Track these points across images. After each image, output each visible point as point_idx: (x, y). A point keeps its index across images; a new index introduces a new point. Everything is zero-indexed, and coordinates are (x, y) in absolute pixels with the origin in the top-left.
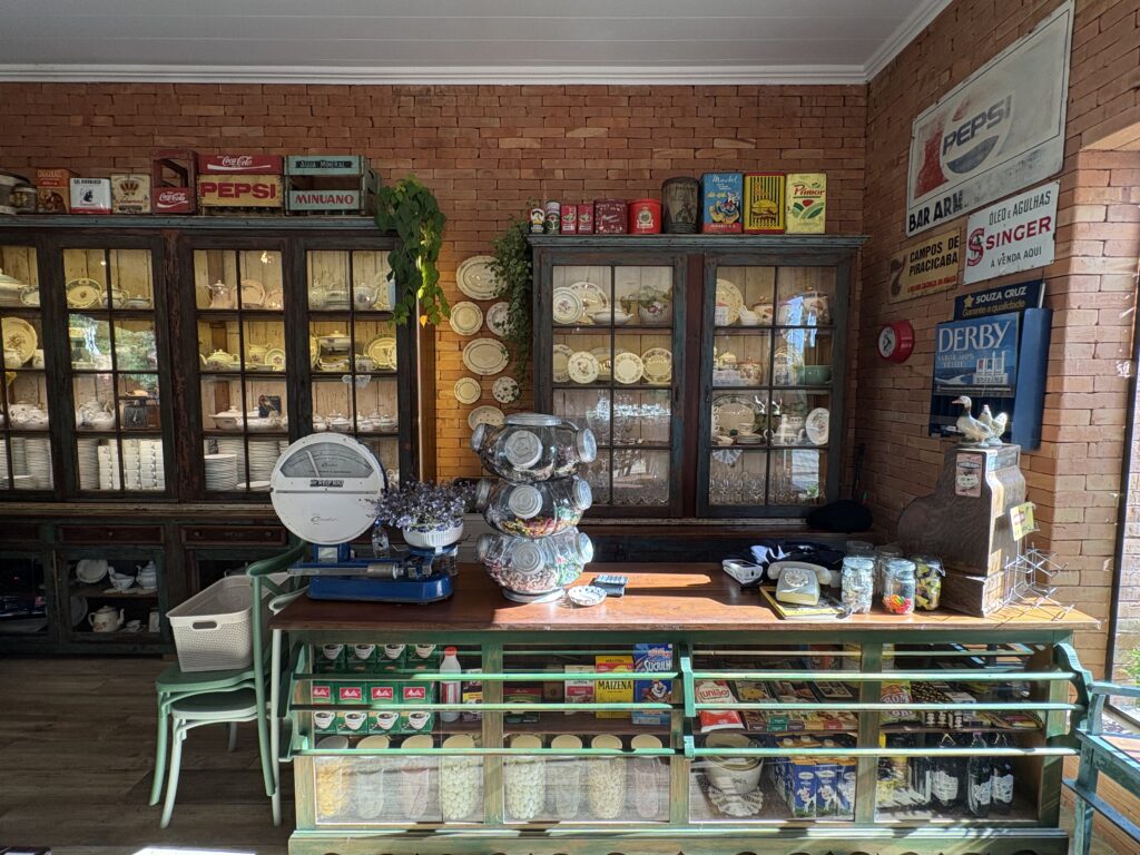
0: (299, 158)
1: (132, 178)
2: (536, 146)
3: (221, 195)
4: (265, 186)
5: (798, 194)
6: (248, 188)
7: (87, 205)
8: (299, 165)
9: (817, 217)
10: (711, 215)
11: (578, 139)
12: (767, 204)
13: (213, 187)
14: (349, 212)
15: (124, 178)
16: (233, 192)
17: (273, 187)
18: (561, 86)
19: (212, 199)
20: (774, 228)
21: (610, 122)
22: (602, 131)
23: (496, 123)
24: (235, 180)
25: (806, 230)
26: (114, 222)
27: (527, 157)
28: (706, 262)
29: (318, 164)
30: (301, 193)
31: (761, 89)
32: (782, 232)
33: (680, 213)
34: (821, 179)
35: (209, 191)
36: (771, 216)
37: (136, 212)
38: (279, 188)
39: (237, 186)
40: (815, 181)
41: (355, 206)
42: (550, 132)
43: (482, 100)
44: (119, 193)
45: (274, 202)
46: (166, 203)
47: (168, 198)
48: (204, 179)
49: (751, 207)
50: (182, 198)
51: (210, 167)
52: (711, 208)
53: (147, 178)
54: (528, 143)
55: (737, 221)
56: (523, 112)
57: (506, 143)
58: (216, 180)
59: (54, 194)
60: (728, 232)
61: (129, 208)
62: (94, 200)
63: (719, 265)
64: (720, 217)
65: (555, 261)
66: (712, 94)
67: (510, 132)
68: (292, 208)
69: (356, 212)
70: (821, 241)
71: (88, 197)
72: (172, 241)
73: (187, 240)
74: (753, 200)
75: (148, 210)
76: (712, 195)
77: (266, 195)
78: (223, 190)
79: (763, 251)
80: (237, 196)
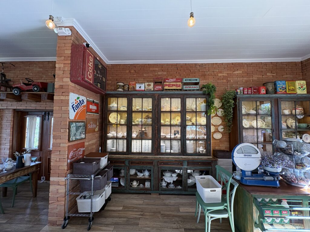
0: (186, 79)
1: (150, 83)
2: (226, 75)
3: (168, 87)
4: (178, 85)
5: (299, 85)
6: (174, 85)
7: (140, 89)
8: (186, 80)
9: (305, 90)
10: (279, 90)
11: (236, 74)
12: (292, 87)
13: (167, 85)
14: (196, 90)
15: (148, 83)
16: (171, 86)
17: (180, 85)
18: (231, 63)
19: (166, 88)
20: (294, 93)
21: (243, 70)
22: (241, 72)
23: (217, 71)
24: (172, 83)
25: (302, 93)
26: (145, 92)
27: (224, 77)
28: (278, 100)
29: (190, 80)
30: (186, 86)
31: (277, 63)
32: (296, 93)
33: (272, 90)
34: (304, 82)
35: (166, 86)
36: (293, 90)
37: (150, 90)
38: (181, 85)
39: (172, 85)
40: (303, 82)
41: (198, 89)
42: (229, 72)
43: (214, 66)
44: (147, 86)
45: (180, 88)
46: (157, 88)
47: (157, 87)
48: (165, 83)
49: (288, 88)
50: (160, 87)
51: (167, 81)
52: (279, 88)
53: (153, 83)
54: (224, 75)
55: (285, 91)
56: (223, 68)
57: (220, 75)
58: (167, 83)
59: (133, 87)
60: (283, 94)
61: (149, 89)
62: (141, 88)
63: (281, 101)
64: (281, 90)
65: (243, 100)
66: (266, 64)
67: (221, 72)
68: (184, 89)
69: (198, 90)
70: (306, 95)
71: (140, 87)
72: (157, 96)
73: (160, 96)
74: (289, 86)
75: (153, 90)
76: (279, 86)
77: (178, 86)
78: (169, 86)
79: (292, 98)
80: (172, 87)
